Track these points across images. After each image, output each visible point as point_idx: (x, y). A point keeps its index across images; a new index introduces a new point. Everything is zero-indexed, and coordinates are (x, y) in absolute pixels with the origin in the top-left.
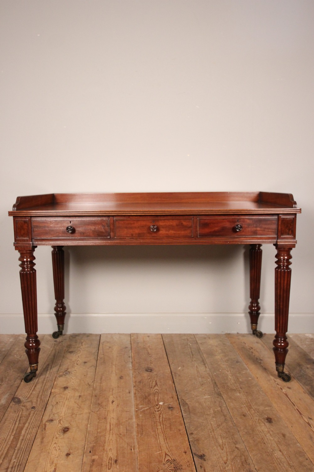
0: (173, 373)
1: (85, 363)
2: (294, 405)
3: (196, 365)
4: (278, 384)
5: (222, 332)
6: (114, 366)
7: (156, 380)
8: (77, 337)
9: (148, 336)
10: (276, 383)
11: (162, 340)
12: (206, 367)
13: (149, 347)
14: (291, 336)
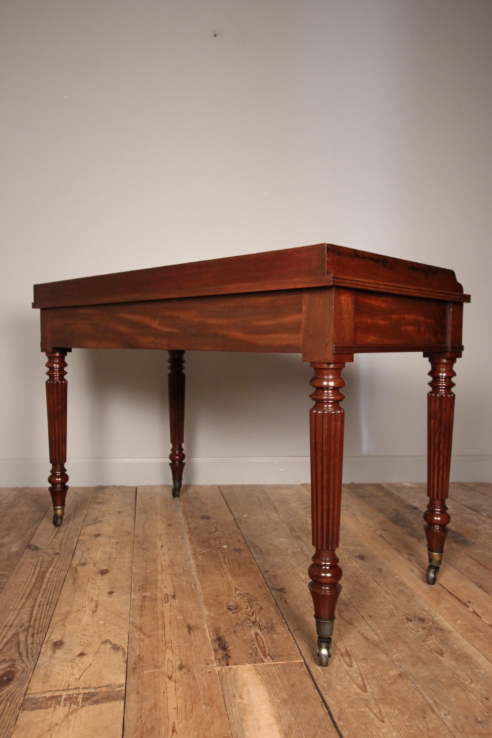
0: (237, 520)
1: (120, 512)
2: (391, 545)
3: (265, 513)
4: (370, 527)
5: (298, 482)
6: (159, 515)
7: (216, 526)
8: (105, 490)
9: (201, 487)
10: (369, 526)
11: (219, 491)
12: (279, 514)
13: (203, 497)
14: (384, 485)
